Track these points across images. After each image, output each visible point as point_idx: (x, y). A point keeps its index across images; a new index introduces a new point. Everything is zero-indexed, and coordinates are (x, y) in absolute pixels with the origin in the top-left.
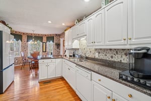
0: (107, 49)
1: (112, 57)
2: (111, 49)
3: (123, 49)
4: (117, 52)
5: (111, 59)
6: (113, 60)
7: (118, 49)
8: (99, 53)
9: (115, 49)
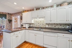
0: (53, 24)
1: (55, 26)
2: (54, 24)
3: (59, 24)
4: (57, 25)
5: (54, 27)
6: (55, 27)
7: (58, 24)
8: (48, 25)
9: (56, 24)
